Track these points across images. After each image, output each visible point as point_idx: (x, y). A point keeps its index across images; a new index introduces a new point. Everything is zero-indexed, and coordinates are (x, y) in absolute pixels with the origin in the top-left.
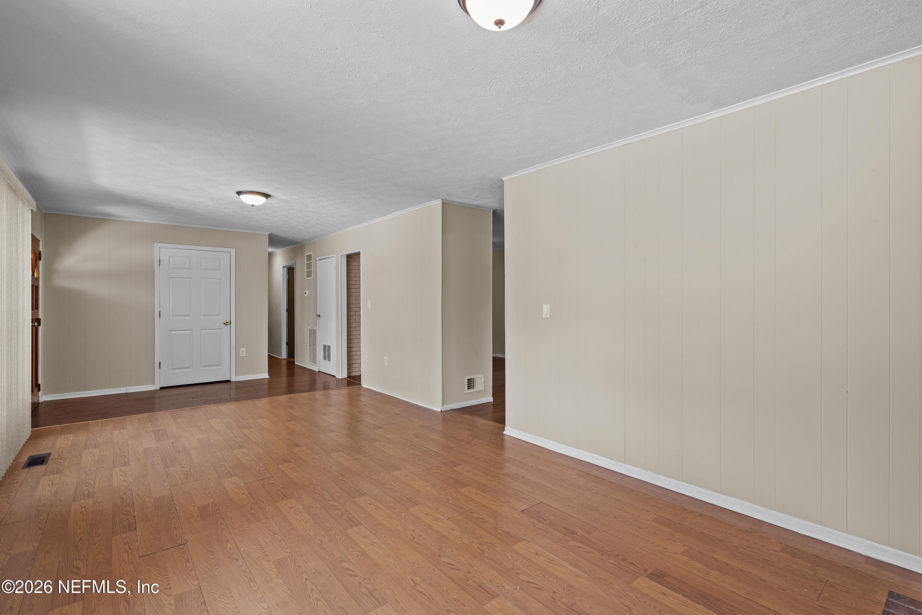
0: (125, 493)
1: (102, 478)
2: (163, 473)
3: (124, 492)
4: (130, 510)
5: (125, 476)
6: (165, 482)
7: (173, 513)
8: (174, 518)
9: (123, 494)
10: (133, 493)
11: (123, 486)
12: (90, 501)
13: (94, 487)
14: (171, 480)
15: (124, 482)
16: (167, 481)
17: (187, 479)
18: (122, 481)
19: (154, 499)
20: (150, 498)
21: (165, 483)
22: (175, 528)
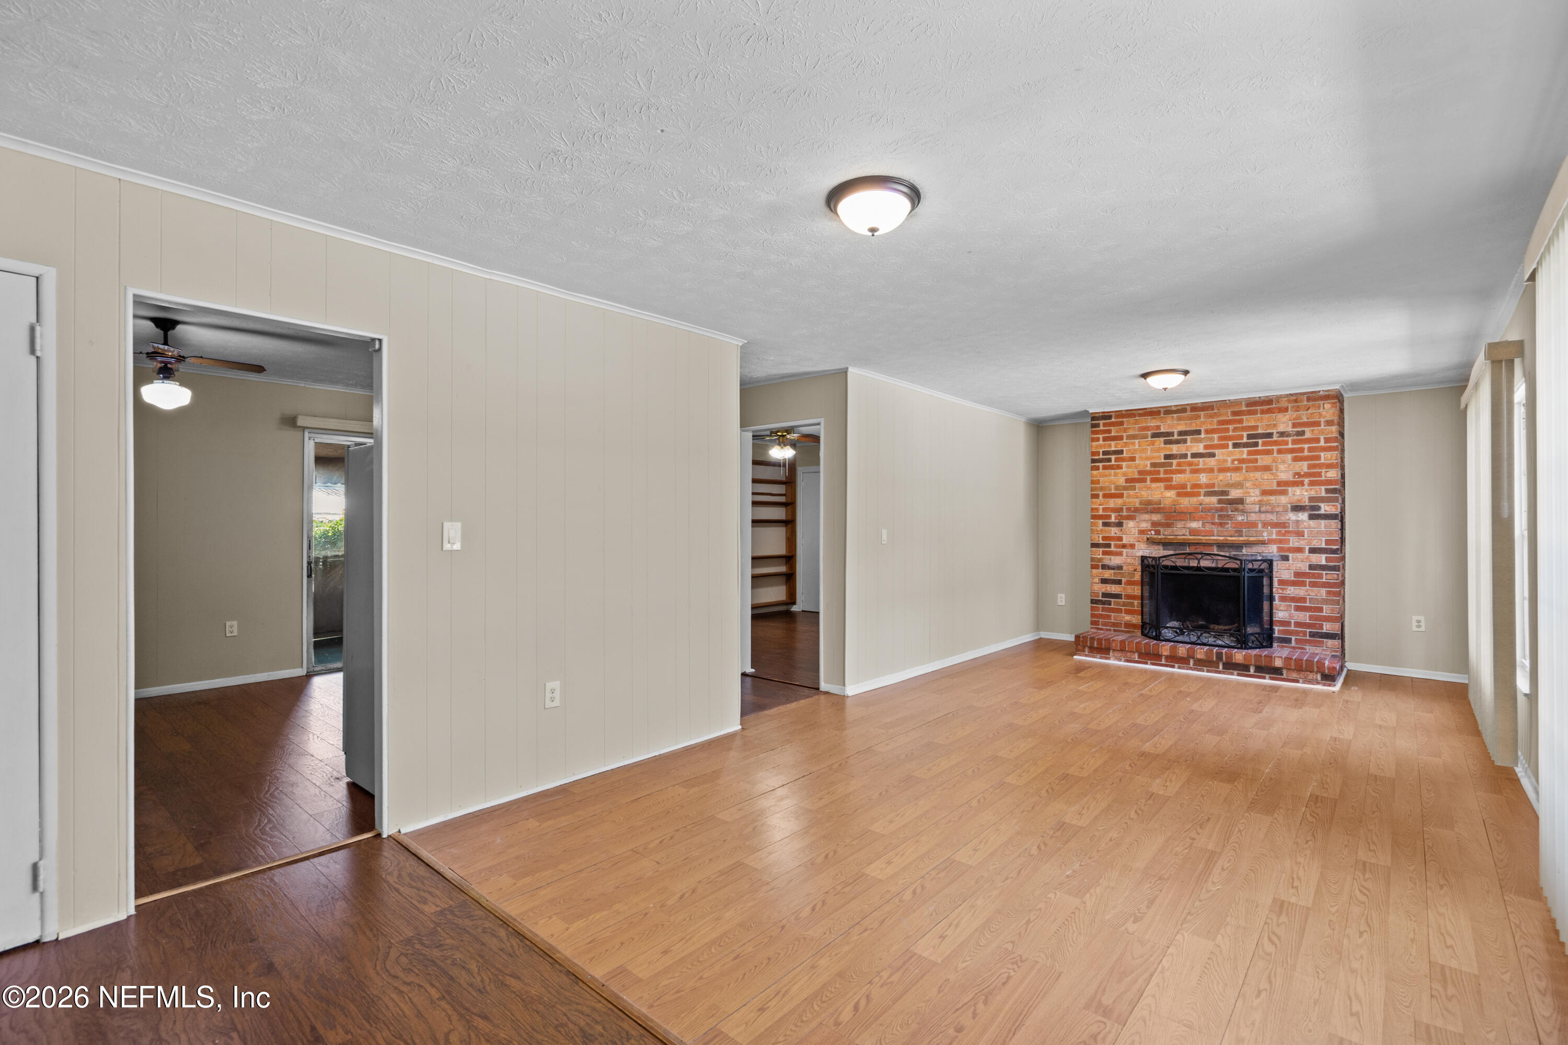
0: (1307, 842)
1: (1337, 894)
2: (1232, 845)
3: (1307, 845)
4: (1308, 816)
5: (1295, 876)
6: (1240, 831)
7: (1262, 791)
8: (1266, 786)
9: (1310, 843)
10: (1294, 836)
11: (1306, 855)
12: (1362, 855)
13: (1354, 879)
14: (1230, 828)
15: (1300, 863)
16: (1237, 830)
17: (1209, 818)
18: (1304, 867)
19: (1272, 816)
20: (1276, 819)
21: (1242, 829)
22: (1271, 779)
